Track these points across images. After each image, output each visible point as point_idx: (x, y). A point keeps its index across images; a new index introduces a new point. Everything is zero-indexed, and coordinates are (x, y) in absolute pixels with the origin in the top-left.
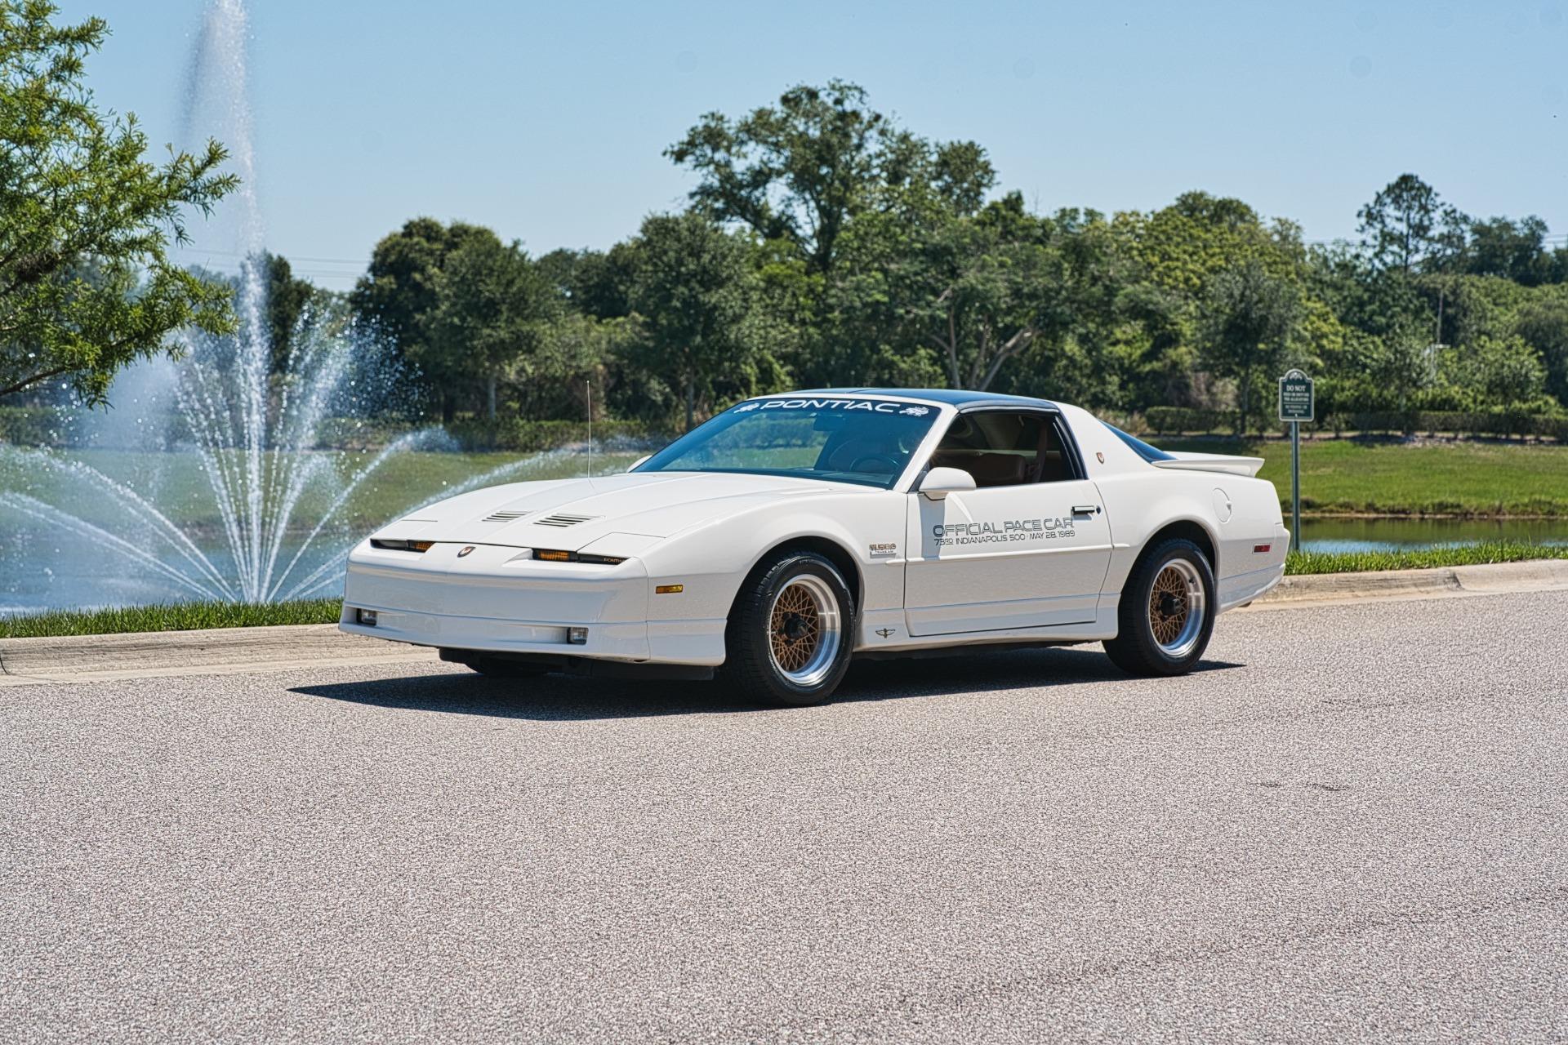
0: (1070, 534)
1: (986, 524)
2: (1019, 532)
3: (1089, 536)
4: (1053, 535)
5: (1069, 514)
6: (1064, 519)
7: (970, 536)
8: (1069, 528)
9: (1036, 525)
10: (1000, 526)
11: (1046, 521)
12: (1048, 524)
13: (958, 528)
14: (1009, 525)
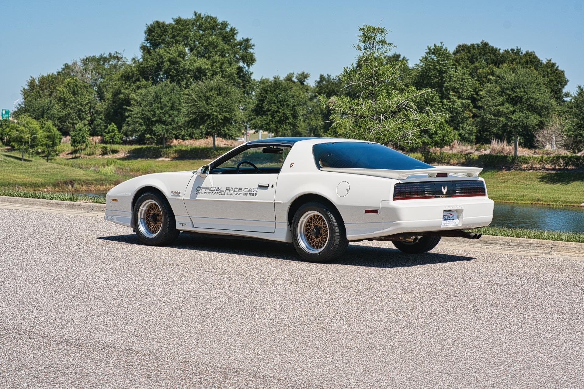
0: (256, 195)
1: (218, 188)
2: (231, 192)
3: (263, 196)
4: (246, 194)
5: (257, 187)
6: (254, 188)
7: (210, 192)
8: (255, 192)
9: (240, 190)
10: (223, 189)
11: (245, 188)
12: (245, 190)
13: (207, 188)
14: (228, 189)
